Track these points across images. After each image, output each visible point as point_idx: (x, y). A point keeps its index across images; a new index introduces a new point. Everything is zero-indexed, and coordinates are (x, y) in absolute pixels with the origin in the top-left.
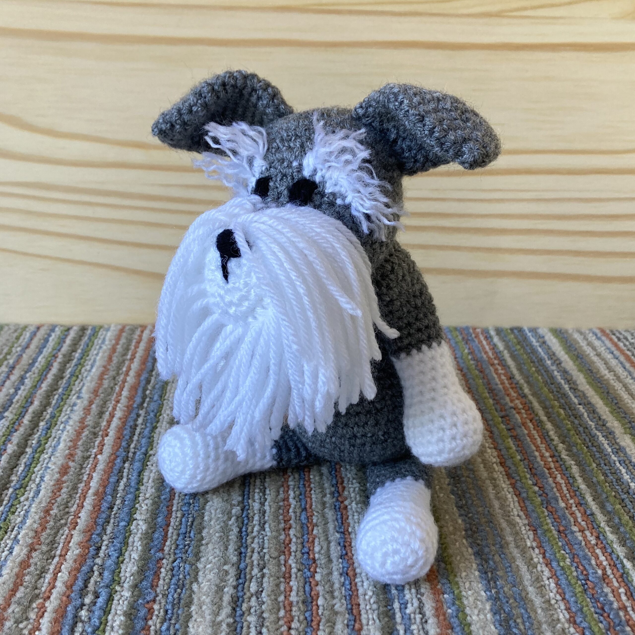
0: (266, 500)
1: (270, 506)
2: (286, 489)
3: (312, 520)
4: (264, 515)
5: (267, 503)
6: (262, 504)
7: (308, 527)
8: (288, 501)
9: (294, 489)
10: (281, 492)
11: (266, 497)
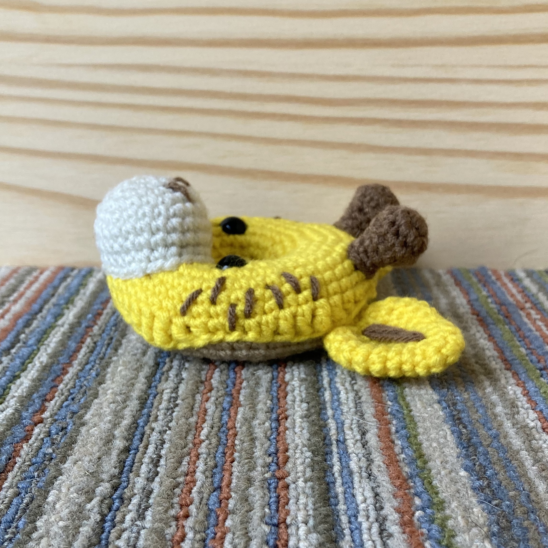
0: (157, 474)
1: (161, 483)
2: (194, 458)
3: (227, 506)
4: (148, 497)
5: (157, 479)
6: (150, 480)
7: (218, 517)
8: (192, 476)
9: (206, 458)
10: (184, 463)
11: (158, 469)
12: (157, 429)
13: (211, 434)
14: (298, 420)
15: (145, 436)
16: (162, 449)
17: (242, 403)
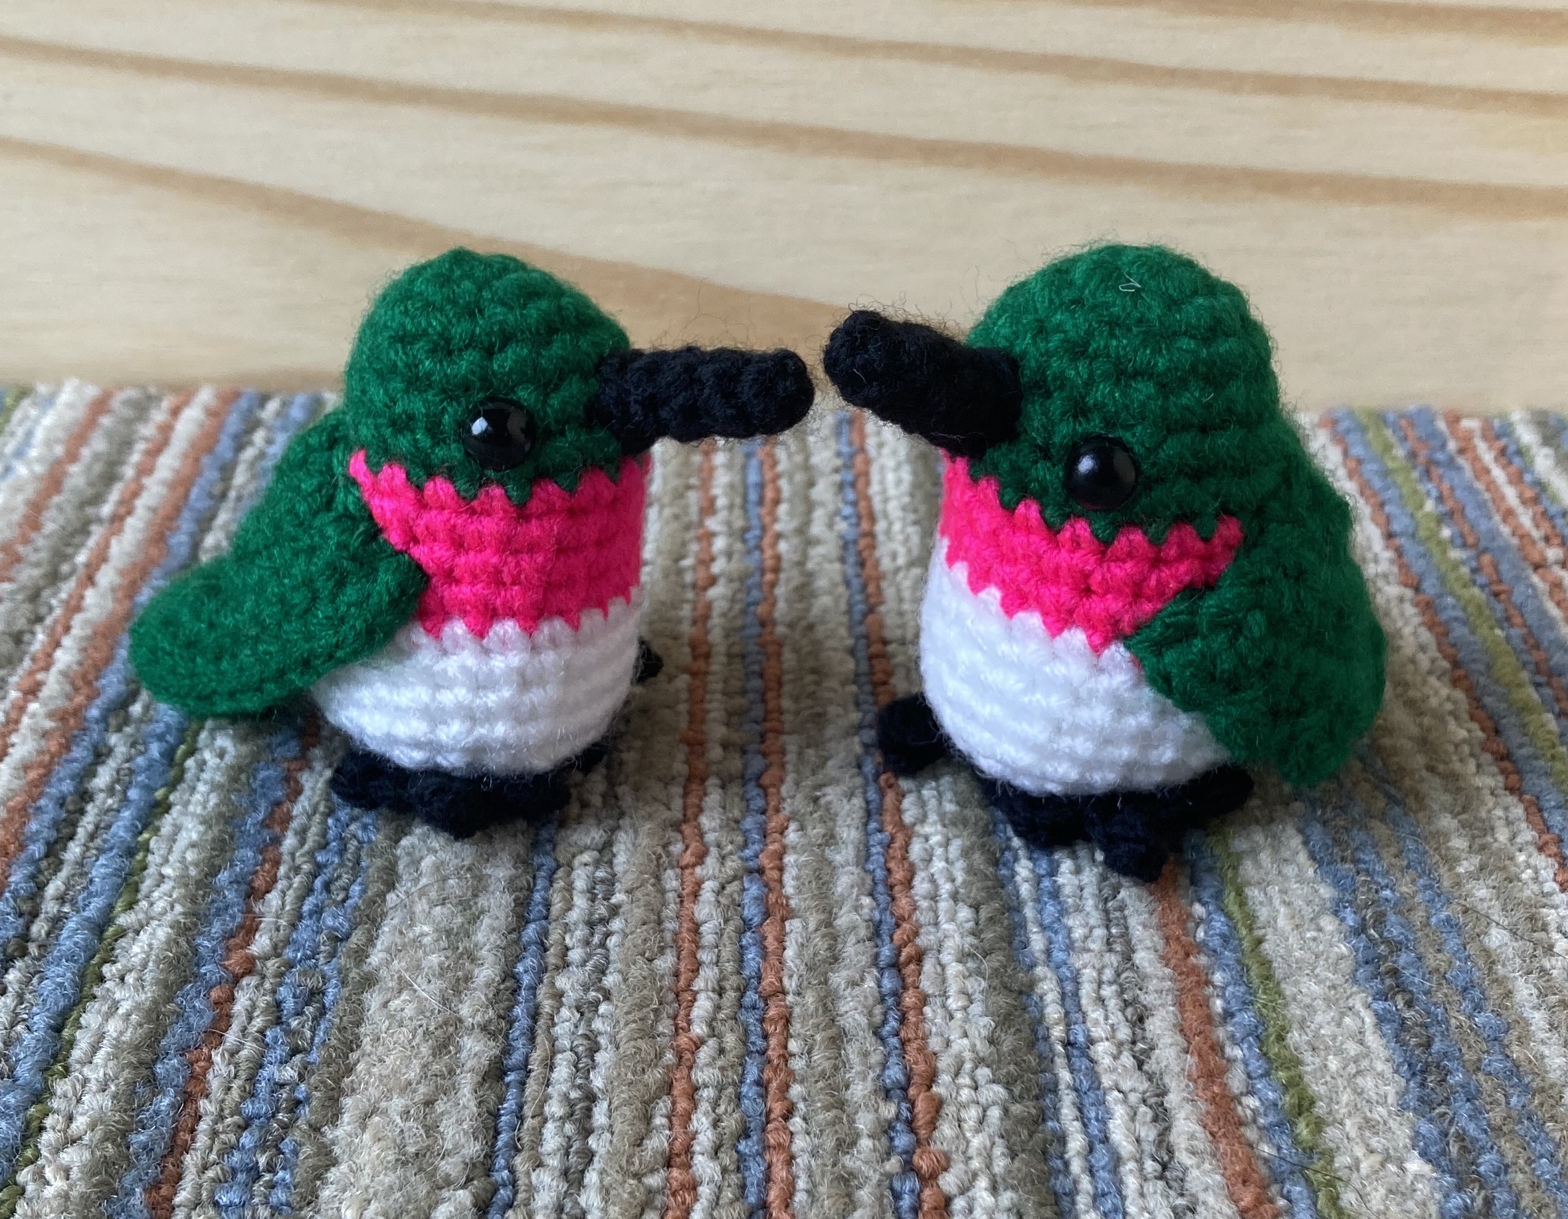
0: (588, 1156)
1: (605, 1191)
2: (683, 1105)
5: (592, 1177)
6: (573, 1178)
8: (687, 1166)
9: (715, 1104)
10: (659, 1121)
11: (592, 1142)
12: (571, 997)
13: (721, 1016)
14: (954, 969)
15: (542, 1022)
16: (594, 1068)
17: (793, 903)
